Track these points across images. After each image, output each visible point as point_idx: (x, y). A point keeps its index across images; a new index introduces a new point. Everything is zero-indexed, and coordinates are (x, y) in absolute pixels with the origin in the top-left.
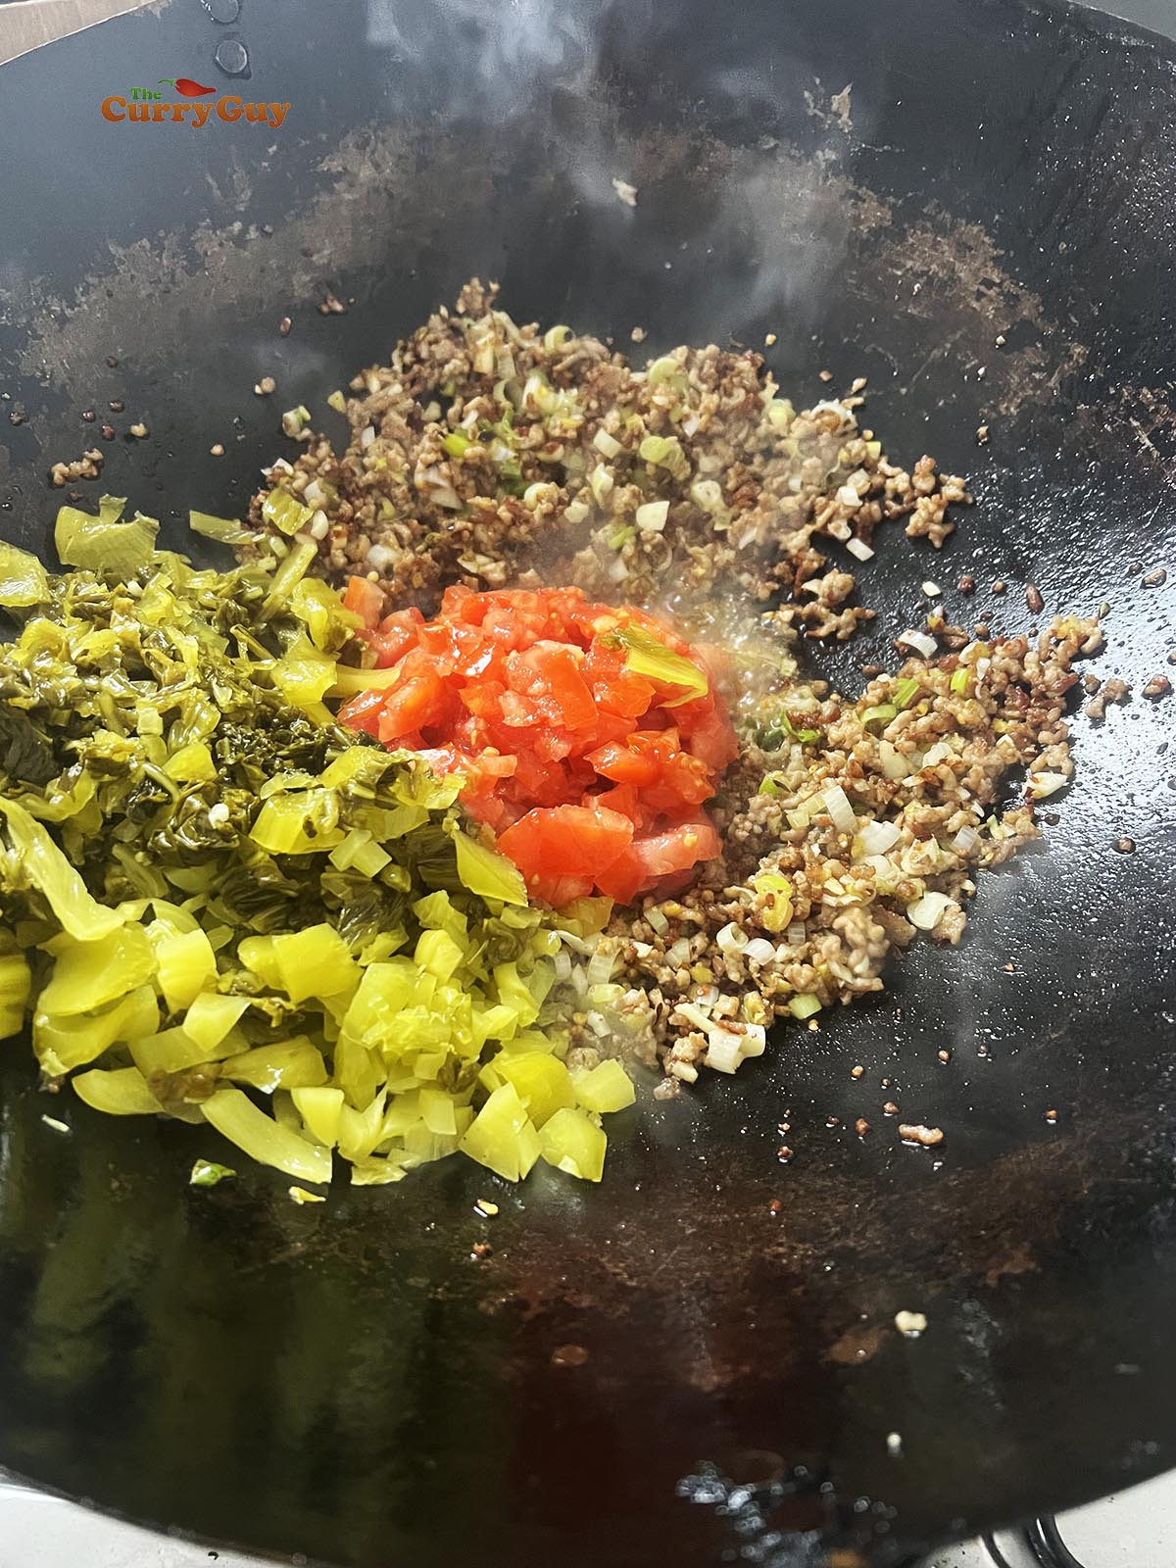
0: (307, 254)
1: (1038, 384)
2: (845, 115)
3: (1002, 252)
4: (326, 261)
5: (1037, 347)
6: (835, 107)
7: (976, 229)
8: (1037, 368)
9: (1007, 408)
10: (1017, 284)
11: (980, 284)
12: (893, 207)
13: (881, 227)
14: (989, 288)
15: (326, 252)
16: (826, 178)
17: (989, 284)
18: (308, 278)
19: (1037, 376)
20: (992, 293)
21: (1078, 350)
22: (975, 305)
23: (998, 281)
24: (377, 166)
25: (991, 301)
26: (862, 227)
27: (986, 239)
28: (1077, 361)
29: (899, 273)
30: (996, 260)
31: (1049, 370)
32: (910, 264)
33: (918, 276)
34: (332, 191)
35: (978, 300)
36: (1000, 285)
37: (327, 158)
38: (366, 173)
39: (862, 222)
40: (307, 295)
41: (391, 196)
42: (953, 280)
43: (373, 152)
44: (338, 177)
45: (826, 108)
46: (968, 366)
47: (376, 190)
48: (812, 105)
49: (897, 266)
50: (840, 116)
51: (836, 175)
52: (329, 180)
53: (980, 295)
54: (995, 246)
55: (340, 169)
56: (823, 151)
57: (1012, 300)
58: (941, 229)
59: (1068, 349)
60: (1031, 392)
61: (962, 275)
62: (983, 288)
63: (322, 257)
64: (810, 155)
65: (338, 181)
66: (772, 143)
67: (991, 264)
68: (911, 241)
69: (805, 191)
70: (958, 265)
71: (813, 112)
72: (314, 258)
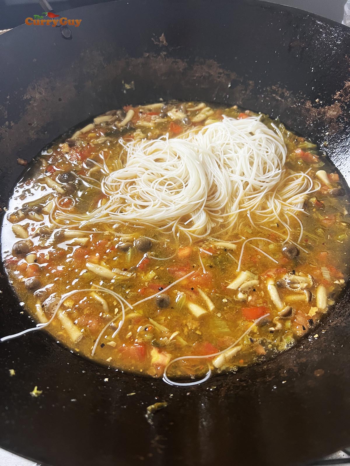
0: (30, 124)
1: (244, 94)
2: (165, 42)
3: (220, 64)
4: (36, 125)
5: (240, 85)
6: (161, 40)
7: (211, 61)
8: (242, 90)
9: (239, 103)
10: (228, 71)
12: (187, 62)
13: (185, 68)
15: (36, 122)
16: (166, 60)
17: (220, 73)
18: (33, 132)
19: (243, 92)
20: (222, 75)
22: (219, 80)
23: (222, 72)
24: (40, 93)
25: (223, 77)
26: (180, 69)
27: (215, 62)
28: (252, 85)
29: (195, 78)
30: (220, 67)
31: (246, 90)
32: (197, 75)
33: (200, 77)
34: (30, 104)
36: (223, 73)
37: (25, 95)
38: (38, 96)
40: (35, 137)
41: (47, 100)
42: (210, 75)
43: (37, 89)
44: (30, 100)
45: (159, 41)
46: (224, 96)
47: (42, 100)
48: (155, 41)
49: (194, 76)
50: (163, 42)
51: (168, 58)
52: (28, 101)
53: (219, 77)
54: (218, 63)
55: (30, 97)
56: (162, 52)
57: (228, 76)
58: (202, 64)
59: (248, 83)
60: (243, 97)
61: (212, 73)
62: (219, 75)
63: (35, 124)
64: (159, 55)
65: (31, 101)
66: (148, 54)
67: (219, 68)
68: (195, 69)
69: (162, 64)
70: (210, 71)
71: (155, 43)
72: (33, 125)
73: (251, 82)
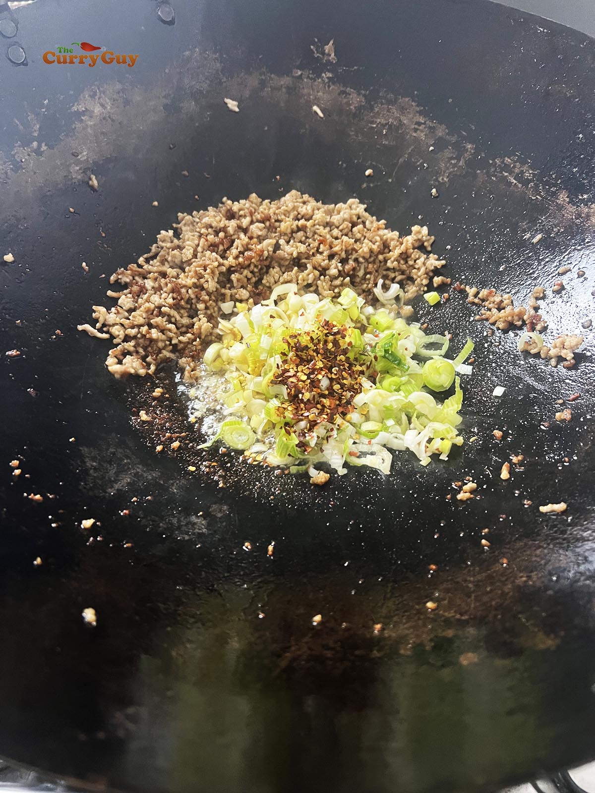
0: (75, 155)
1: (455, 165)
2: (333, 55)
3: (422, 108)
4: (86, 158)
5: (449, 149)
6: (327, 51)
7: (407, 99)
8: (452, 158)
9: (443, 179)
10: (433, 122)
11: (415, 124)
12: (364, 96)
13: (361, 105)
14: (420, 126)
15: (85, 153)
16: (329, 87)
17: (419, 124)
18: (78, 168)
19: (453, 162)
20: (422, 127)
21: (469, 147)
22: (414, 135)
23: (423, 122)
24: (103, 106)
25: (422, 131)
26: (351, 107)
27: (413, 103)
28: (470, 152)
29: (375, 126)
30: (420, 113)
31: (458, 158)
32: (379, 121)
33: (384, 126)
34: (81, 121)
35: (415, 132)
36: (424, 123)
37: (76, 104)
38: (97, 110)
39: (350, 105)
40: (79, 177)
41: (113, 120)
42: (401, 124)
43: (99, 98)
44: (83, 113)
45: (323, 53)
46: (418, 164)
47: (104, 118)
48: (316, 52)
49: (372, 122)
50: (330, 55)
51: (334, 83)
52: (79, 115)
53: (416, 130)
54: (417, 106)
55: (84, 109)
56: (325, 73)
57: (432, 129)
58: (390, 102)
59: (465, 147)
60: (452, 170)
61: (405, 122)
62: (416, 126)
63: (83, 156)
64: (319, 76)
65: (84, 115)
66: (300, 73)
67: (418, 114)
68: (376, 110)
69: (320, 94)
70: (402, 118)
71: (316, 55)
72: (79, 157)
73: (469, 146)
